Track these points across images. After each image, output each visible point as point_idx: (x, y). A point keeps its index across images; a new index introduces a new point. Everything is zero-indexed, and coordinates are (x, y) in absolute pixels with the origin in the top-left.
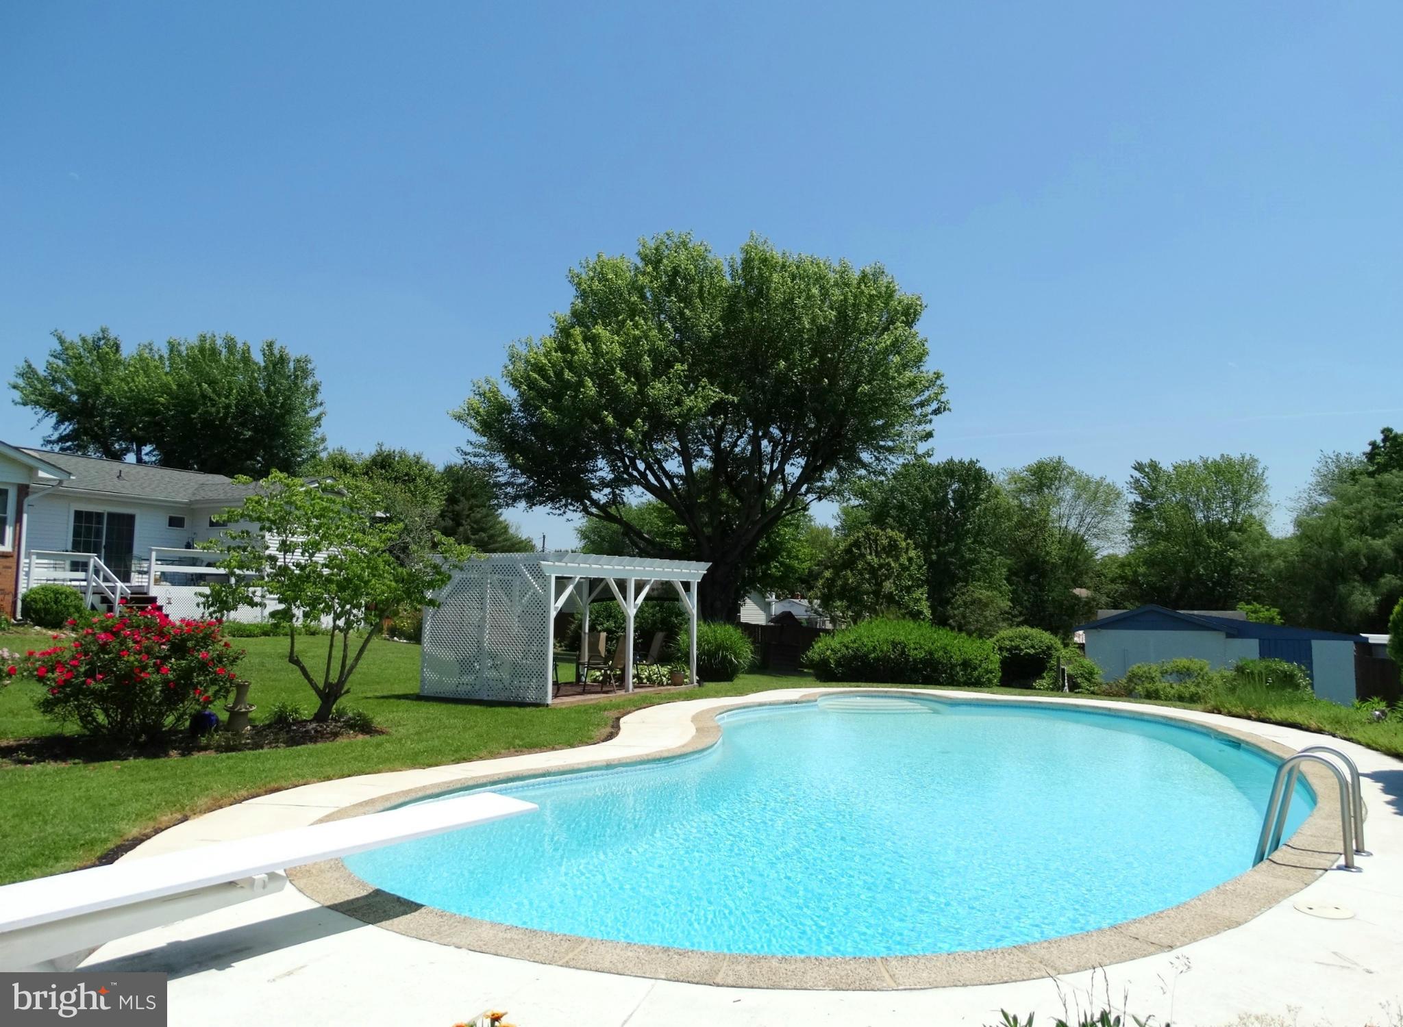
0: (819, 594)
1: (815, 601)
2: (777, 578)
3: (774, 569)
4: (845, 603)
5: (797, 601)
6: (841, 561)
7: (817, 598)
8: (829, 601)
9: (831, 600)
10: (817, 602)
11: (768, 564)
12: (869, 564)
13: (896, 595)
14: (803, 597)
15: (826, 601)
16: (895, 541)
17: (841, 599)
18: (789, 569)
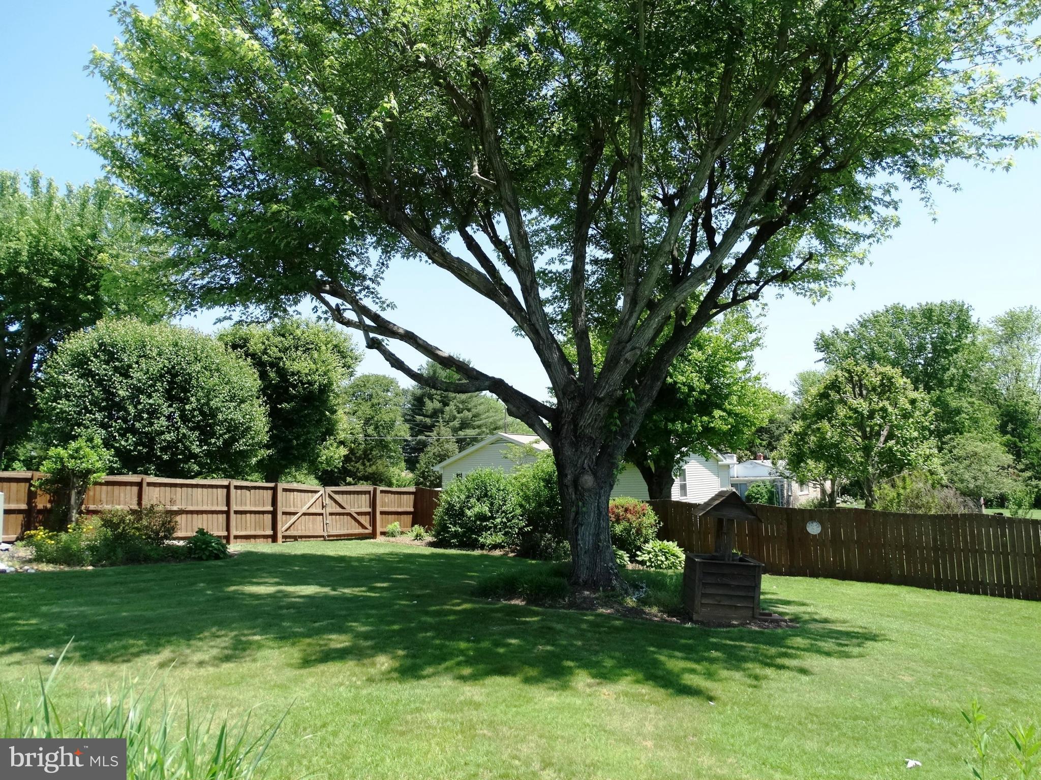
0: (784, 454)
1: (780, 462)
2: (725, 434)
3: (719, 420)
4: (821, 465)
5: (759, 462)
6: (813, 409)
7: (782, 459)
8: (799, 462)
9: (802, 461)
10: (782, 464)
11: (710, 414)
12: (855, 411)
13: (897, 451)
14: (765, 458)
15: (796, 460)
16: (890, 379)
17: (817, 459)
18: (741, 421)
